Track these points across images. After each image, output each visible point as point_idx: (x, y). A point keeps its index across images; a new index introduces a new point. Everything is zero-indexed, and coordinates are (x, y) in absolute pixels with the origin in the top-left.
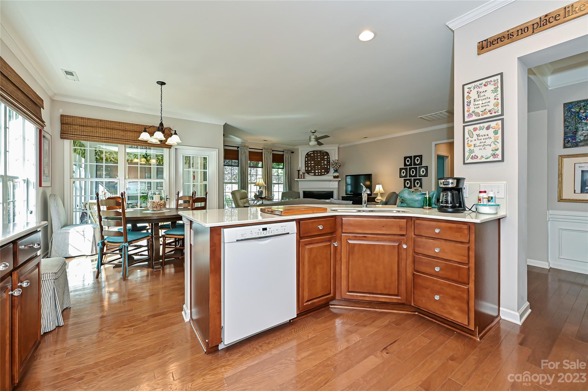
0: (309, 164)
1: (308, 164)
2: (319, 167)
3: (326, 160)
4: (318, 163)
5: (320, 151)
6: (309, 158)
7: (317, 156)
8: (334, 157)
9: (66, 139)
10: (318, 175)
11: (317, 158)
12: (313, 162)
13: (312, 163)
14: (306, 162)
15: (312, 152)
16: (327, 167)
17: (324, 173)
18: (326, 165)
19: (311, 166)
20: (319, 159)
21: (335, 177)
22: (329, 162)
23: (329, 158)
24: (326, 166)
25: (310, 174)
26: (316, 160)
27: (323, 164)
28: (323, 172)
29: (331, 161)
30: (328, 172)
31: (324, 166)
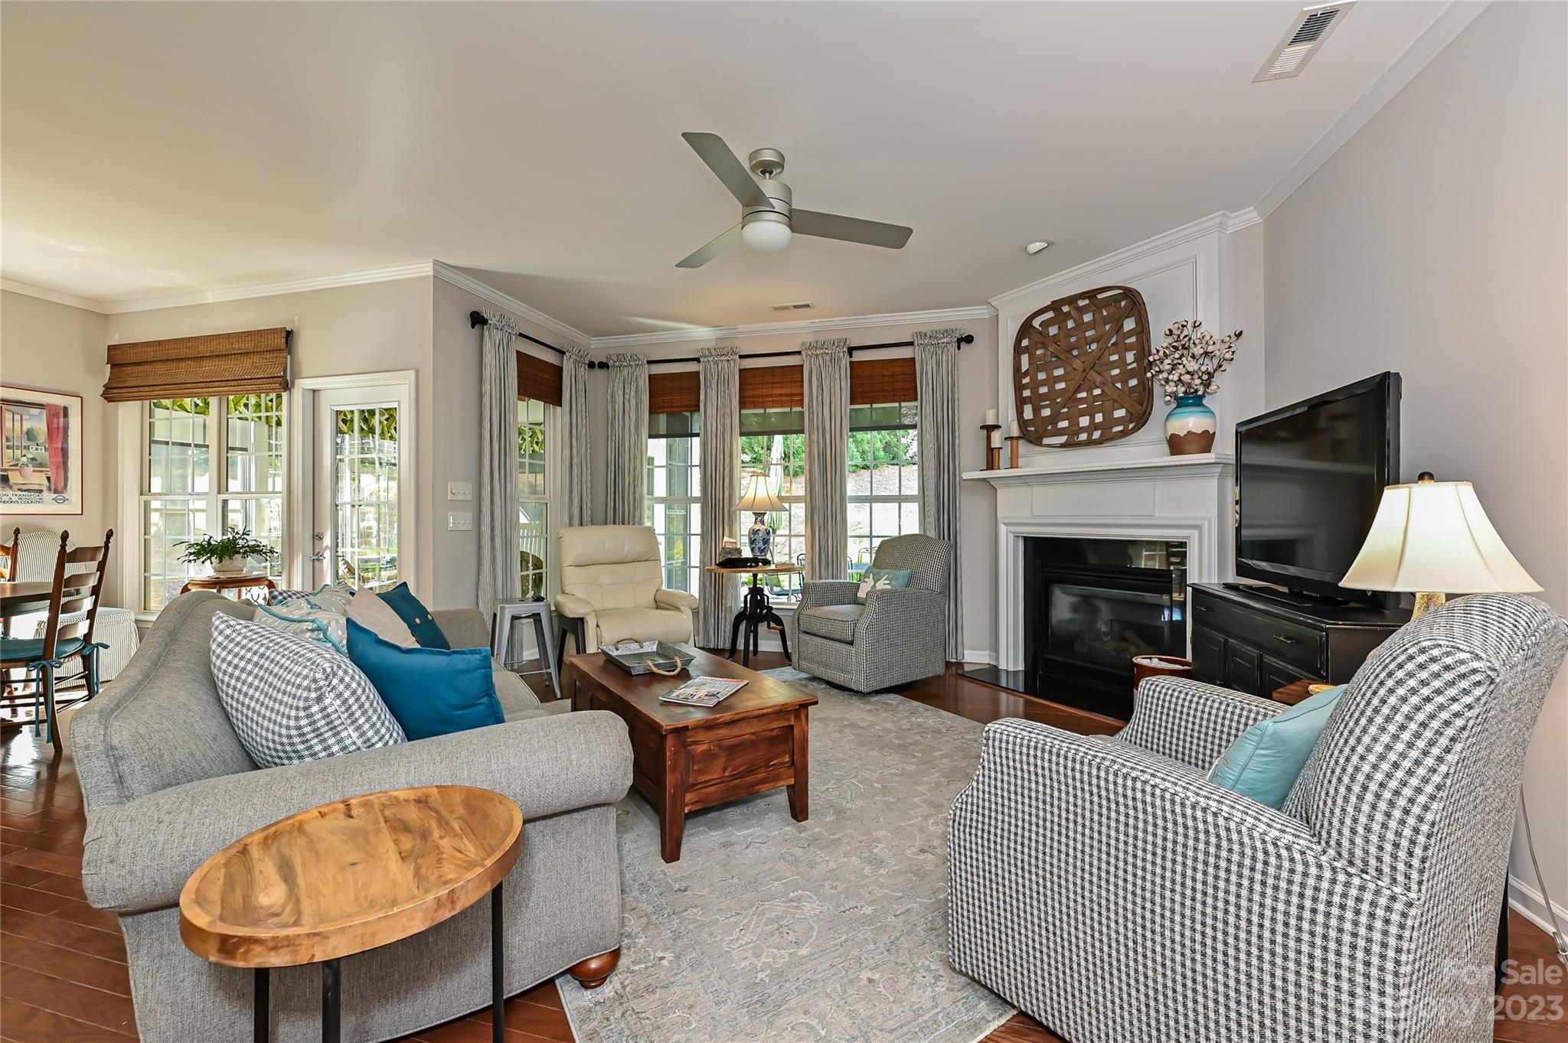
0: (1043, 383)
1: (1035, 385)
2: (1097, 392)
3: (1133, 339)
4: (1087, 372)
5: (1091, 295)
6: (1038, 351)
10: (1089, 443)
11: (1082, 344)
12: (1059, 372)
13: (1058, 379)
14: (1026, 373)
15: (1050, 314)
16: (1139, 382)
17: (1120, 428)
18: (1132, 374)
19: (1052, 395)
20: (1093, 347)
21: (1176, 445)
22: (1143, 350)
23: (1146, 324)
24: (1133, 382)
25: (1046, 441)
26: (1075, 353)
27: (1116, 372)
28: (1118, 421)
29: (1158, 341)
30: (1140, 418)
31: (1125, 382)
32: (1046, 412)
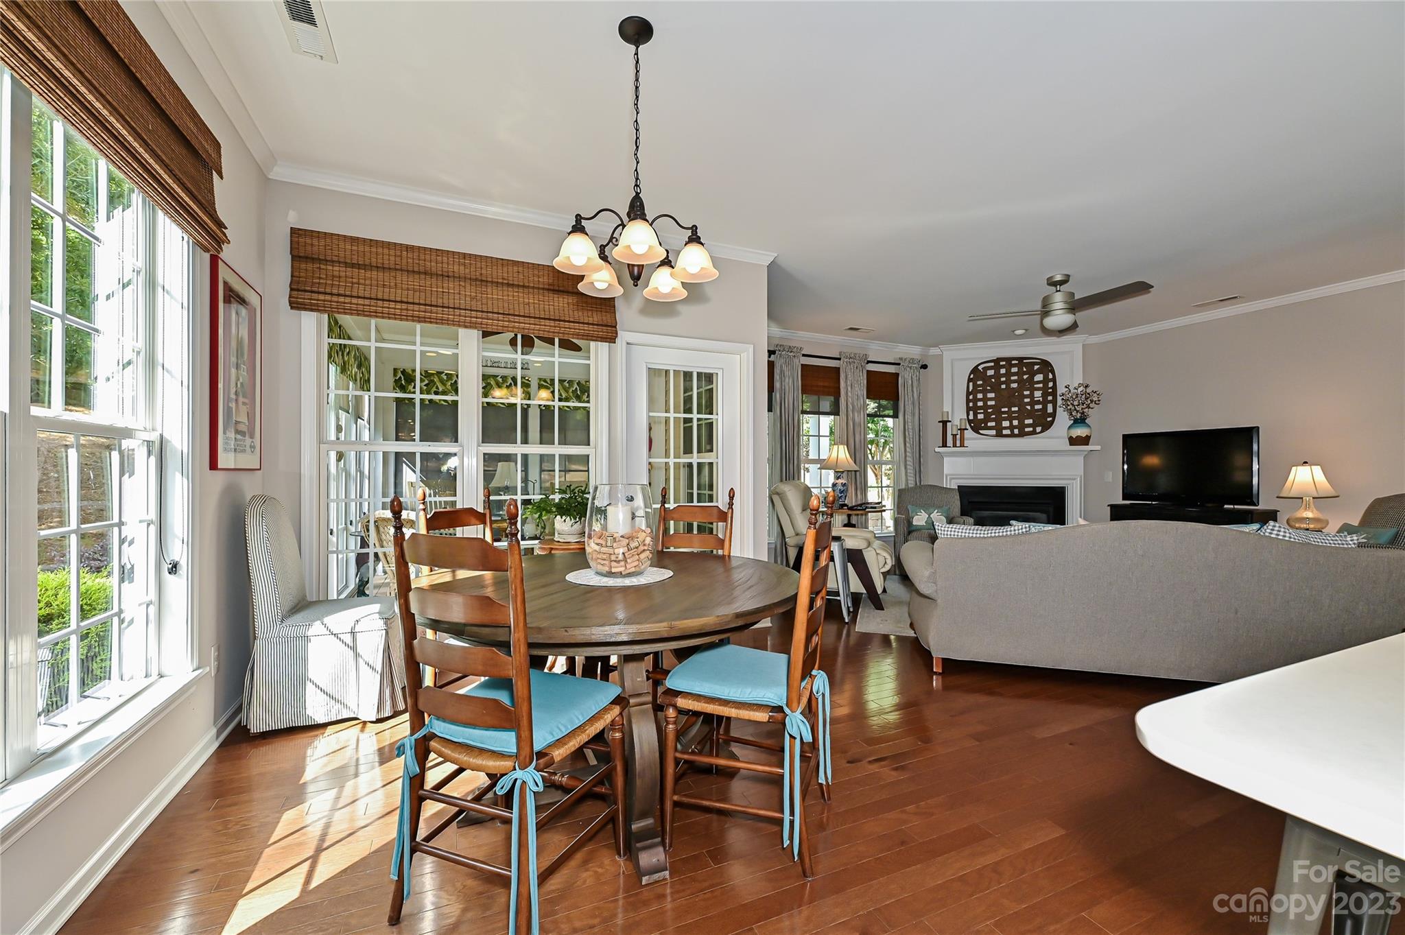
0: (980, 400)
1: (976, 400)
2: (1015, 409)
3: (1041, 385)
4: (1009, 398)
5: (1021, 359)
6: (981, 382)
7: (1009, 374)
8: (1069, 377)
9: (305, 309)
10: (1012, 435)
11: (1008, 382)
12: (991, 395)
13: (991, 399)
14: (971, 393)
15: (992, 364)
16: (1045, 408)
17: (1031, 429)
18: (1038, 402)
19: (985, 407)
20: (1014, 385)
21: (1073, 441)
22: (1050, 392)
23: (1054, 380)
24: (1037, 407)
25: (981, 432)
27: (1027, 400)
28: (1029, 426)
29: (1061, 389)
30: (1047, 426)
31: (1032, 407)
32: (981, 416)
